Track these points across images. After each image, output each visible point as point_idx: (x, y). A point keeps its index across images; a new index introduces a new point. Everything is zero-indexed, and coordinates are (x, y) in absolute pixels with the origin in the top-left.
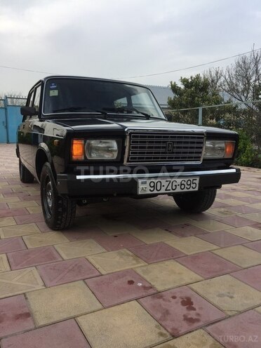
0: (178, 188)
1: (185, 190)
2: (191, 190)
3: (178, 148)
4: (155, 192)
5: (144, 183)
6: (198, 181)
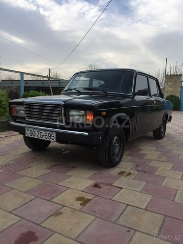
0: (44, 137)
1: (48, 139)
2: (51, 140)
3: (46, 112)
4: (33, 136)
5: (28, 130)
6: (54, 135)
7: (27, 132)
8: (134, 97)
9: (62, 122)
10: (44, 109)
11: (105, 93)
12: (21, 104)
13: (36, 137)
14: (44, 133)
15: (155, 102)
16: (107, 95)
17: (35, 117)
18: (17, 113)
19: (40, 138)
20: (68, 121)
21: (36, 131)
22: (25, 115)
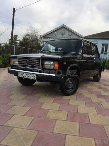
0: (29, 77)
1: (31, 78)
2: (33, 79)
3: (31, 63)
4: (23, 77)
5: (20, 73)
6: (35, 76)
7: (19, 74)
8: (82, 55)
9: (40, 68)
10: (30, 61)
11: (65, 52)
12: (16, 58)
13: (25, 77)
14: (29, 74)
15: (95, 59)
16: (67, 53)
17: (24, 65)
18: (13, 63)
19: (27, 78)
20: (44, 68)
21: (25, 73)
22: (18, 64)
